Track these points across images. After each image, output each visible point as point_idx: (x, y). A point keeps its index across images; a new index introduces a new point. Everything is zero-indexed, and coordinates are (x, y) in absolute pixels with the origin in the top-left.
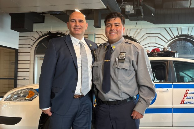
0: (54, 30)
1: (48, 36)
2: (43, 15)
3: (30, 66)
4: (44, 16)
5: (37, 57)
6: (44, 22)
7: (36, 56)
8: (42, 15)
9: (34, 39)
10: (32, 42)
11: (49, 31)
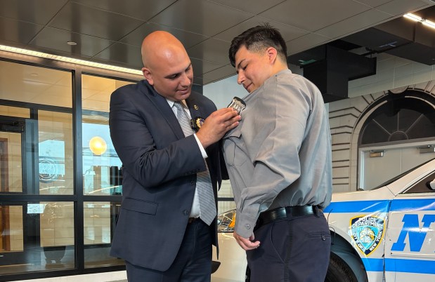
0: (398, 87)
1: (386, 101)
2: (373, 56)
3: (350, 173)
4: (375, 59)
5: (365, 152)
6: (374, 73)
7: (362, 151)
8: (369, 56)
9: (358, 114)
10: (353, 121)
11: (389, 91)
